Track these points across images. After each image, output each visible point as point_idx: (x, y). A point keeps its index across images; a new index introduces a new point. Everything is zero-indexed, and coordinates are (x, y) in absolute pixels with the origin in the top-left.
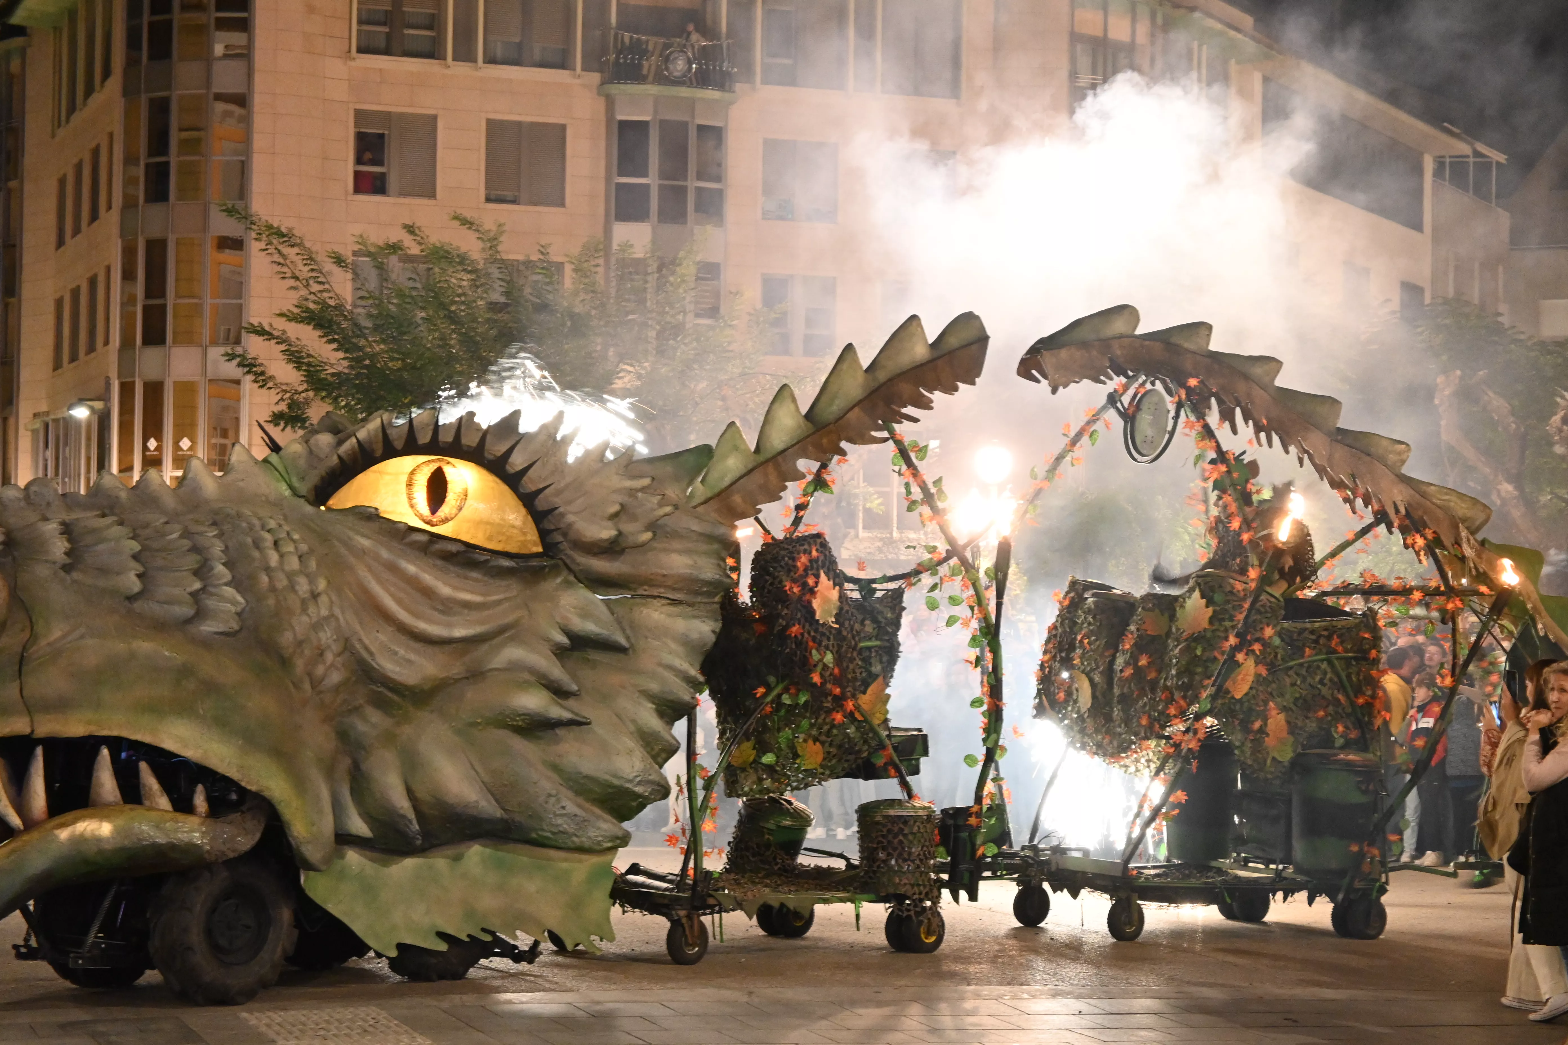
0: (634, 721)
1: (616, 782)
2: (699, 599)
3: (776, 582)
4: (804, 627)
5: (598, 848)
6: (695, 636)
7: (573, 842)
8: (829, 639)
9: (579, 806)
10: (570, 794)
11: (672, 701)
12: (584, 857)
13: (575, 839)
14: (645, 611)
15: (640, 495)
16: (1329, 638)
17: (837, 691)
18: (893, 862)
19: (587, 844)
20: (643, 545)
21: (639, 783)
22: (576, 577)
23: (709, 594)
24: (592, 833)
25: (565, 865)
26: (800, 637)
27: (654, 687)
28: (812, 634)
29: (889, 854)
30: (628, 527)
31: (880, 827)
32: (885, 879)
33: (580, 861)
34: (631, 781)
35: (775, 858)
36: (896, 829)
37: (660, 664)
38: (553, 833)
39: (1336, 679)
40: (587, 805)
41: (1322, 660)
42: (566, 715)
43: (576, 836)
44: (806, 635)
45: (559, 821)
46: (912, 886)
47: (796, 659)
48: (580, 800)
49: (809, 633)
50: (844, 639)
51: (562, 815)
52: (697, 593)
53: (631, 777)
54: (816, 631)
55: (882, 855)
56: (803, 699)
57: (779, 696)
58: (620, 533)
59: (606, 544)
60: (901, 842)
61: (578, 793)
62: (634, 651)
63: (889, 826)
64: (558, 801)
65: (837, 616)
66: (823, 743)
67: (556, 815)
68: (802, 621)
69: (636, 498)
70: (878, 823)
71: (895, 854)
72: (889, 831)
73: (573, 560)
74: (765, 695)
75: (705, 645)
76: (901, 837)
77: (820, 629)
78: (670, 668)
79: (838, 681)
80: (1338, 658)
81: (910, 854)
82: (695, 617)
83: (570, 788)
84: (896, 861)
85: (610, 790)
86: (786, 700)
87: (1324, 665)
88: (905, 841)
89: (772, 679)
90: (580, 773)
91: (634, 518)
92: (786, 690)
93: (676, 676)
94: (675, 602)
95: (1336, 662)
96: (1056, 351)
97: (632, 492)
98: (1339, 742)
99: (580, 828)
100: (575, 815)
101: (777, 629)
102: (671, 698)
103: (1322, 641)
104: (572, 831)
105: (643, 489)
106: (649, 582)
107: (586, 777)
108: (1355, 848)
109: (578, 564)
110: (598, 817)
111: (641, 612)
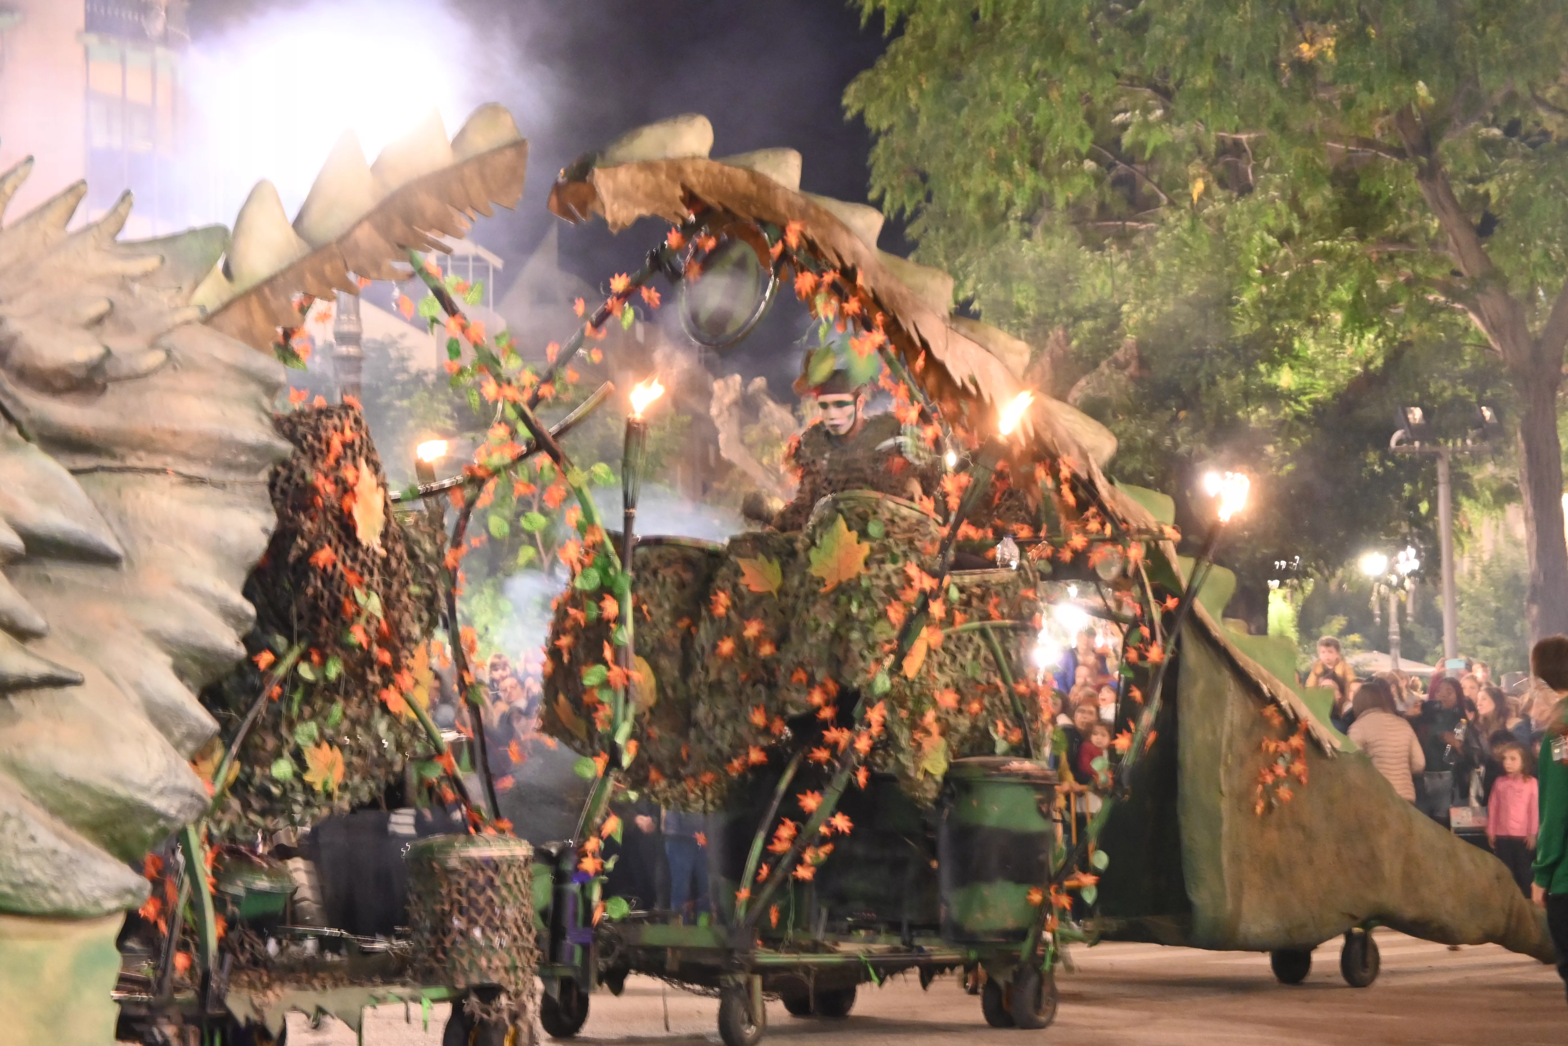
0: (137, 686)
1: (121, 791)
2: (232, 476)
3: (295, 476)
4: (336, 552)
5: (93, 910)
6: (232, 538)
7: (50, 901)
8: (371, 573)
9: (60, 836)
10: (41, 814)
11: (204, 650)
12: (63, 929)
13: (54, 895)
14: (143, 495)
15: (137, 288)
16: (982, 599)
17: (386, 657)
18: (477, 933)
19: (75, 904)
20: (145, 375)
21: (162, 793)
22: (21, 432)
23: (251, 469)
24: (85, 883)
25: (29, 946)
26: (330, 569)
27: (172, 625)
28: (349, 562)
29: (472, 922)
30: (120, 345)
31: (455, 878)
32: (465, 962)
33: (56, 937)
34: (145, 789)
35: (242, 944)
36: (481, 879)
37: (179, 586)
38: (14, 886)
39: (991, 658)
40: (72, 834)
41: (973, 631)
42: (36, 668)
43: (56, 890)
44: (340, 566)
45: (25, 863)
46: (507, 970)
47: (323, 605)
48: (60, 825)
49: (344, 562)
50: (393, 574)
51: (29, 853)
52: (230, 466)
53: (146, 781)
54: (354, 558)
55: (457, 923)
56: (334, 670)
57: (295, 668)
58: (108, 353)
59: (81, 373)
60: (490, 901)
61: (54, 812)
62: (131, 563)
63: (471, 874)
64: (23, 825)
65: (384, 536)
66: (342, 747)
67: (18, 851)
68: (335, 541)
69: (130, 292)
70: (454, 871)
71: (481, 921)
72: (470, 884)
73: (17, 402)
74: (273, 666)
75: (250, 553)
76: (490, 892)
77: (361, 555)
78: (197, 592)
79: (383, 641)
80: (994, 628)
81: (503, 918)
82: (230, 505)
83: (43, 803)
84: (483, 932)
85: (111, 806)
86: (306, 672)
87: (977, 639)
88: (497, 900)
89: (280, 641)
90: (56, 775)
91: (128, 328)
92: (305, 657)
93: (206, 605)
94: (191, 481)
95: (991, 633)
96: (612, 170)
97: (124, 282)
98: (1001, 746)
99: (64, 876)
100: (55, 852)
101: (294, 553)
102: (203, 643)
103: (975, 602)
104: (45, 880)
105: (146, 276)
106: (147, 445)
107: (72, 783)
108: (1036, 897)
109: (27, 410)
110: (93, 856)
111: (138, 496)
